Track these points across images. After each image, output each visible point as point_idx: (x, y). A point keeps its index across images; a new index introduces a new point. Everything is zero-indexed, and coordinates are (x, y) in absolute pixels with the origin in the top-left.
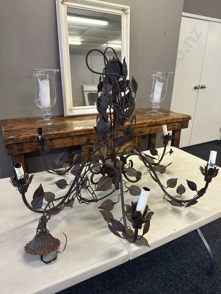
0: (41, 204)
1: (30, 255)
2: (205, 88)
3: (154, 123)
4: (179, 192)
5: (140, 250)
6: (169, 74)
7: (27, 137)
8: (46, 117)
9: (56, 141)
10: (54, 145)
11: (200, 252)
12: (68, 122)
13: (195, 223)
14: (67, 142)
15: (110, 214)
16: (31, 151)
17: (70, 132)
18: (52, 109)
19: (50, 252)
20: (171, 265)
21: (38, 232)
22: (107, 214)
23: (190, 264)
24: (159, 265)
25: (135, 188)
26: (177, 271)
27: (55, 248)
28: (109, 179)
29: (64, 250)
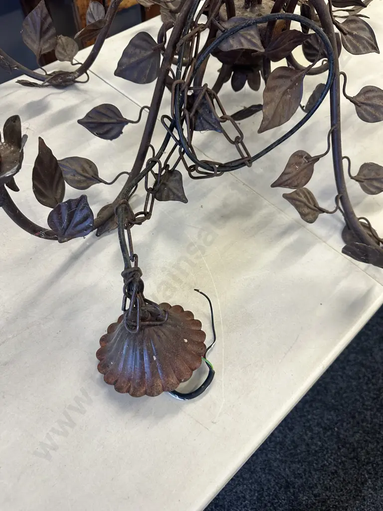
15: (307, 195)
28: (294, 78)
29: (215, 340)
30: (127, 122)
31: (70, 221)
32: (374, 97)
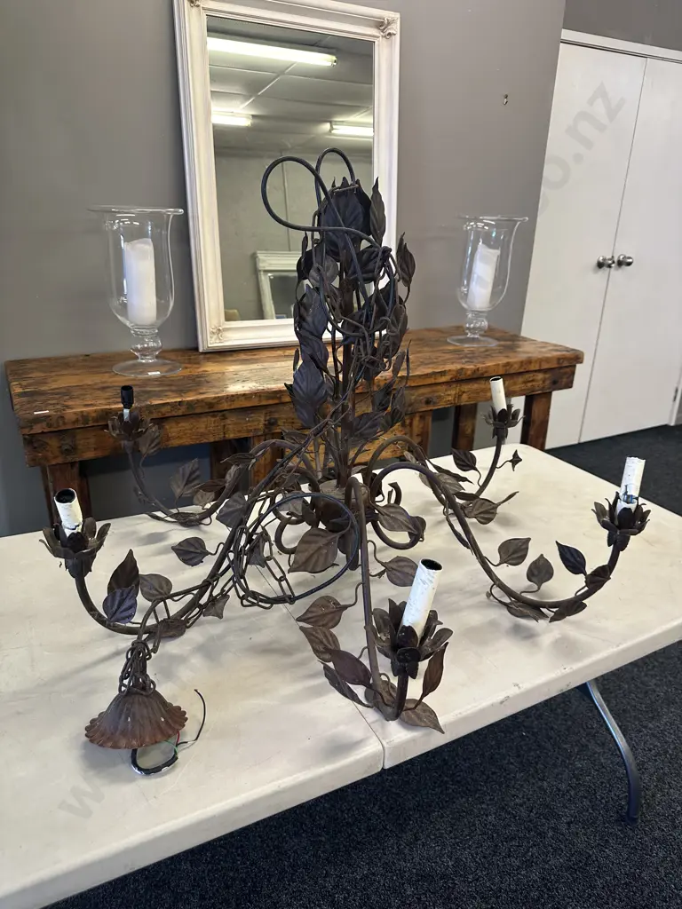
0: (130, 607)
1: (101, 748)
2: (629, 264)
3: (469, 372)
4: (533, 579)
5: (413, 740)
6: (516, 221)
7: (88, 413)
8: (144, 352)
9: (174, 425)
10: (168, 439)
11: (601, 758)
12: (211, 368)
13: (577, 666)
14: (207, 430)
15: (329, 636)
16: (99, 454)
17: (215, 398)
18: (162, 330)
19: (156, 742)
20: (513, 792)
21: (125, 686)
22: (321, 636)
23: (568, 791)
24: (477, 795)
25: (405, 563)
26: (531, 811)
27: (171, 732)
28: (329, 538)
29: (197, 739)
30: (208, 553)
31: (119, 607)
32: (405, 566)
